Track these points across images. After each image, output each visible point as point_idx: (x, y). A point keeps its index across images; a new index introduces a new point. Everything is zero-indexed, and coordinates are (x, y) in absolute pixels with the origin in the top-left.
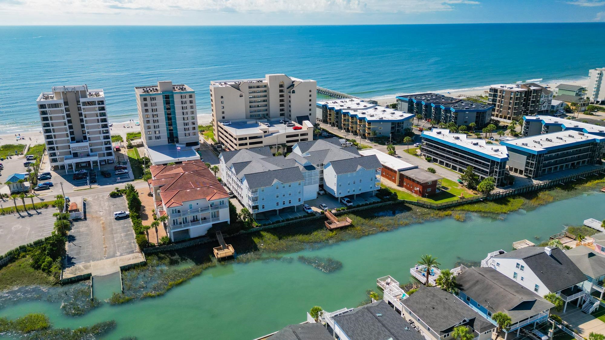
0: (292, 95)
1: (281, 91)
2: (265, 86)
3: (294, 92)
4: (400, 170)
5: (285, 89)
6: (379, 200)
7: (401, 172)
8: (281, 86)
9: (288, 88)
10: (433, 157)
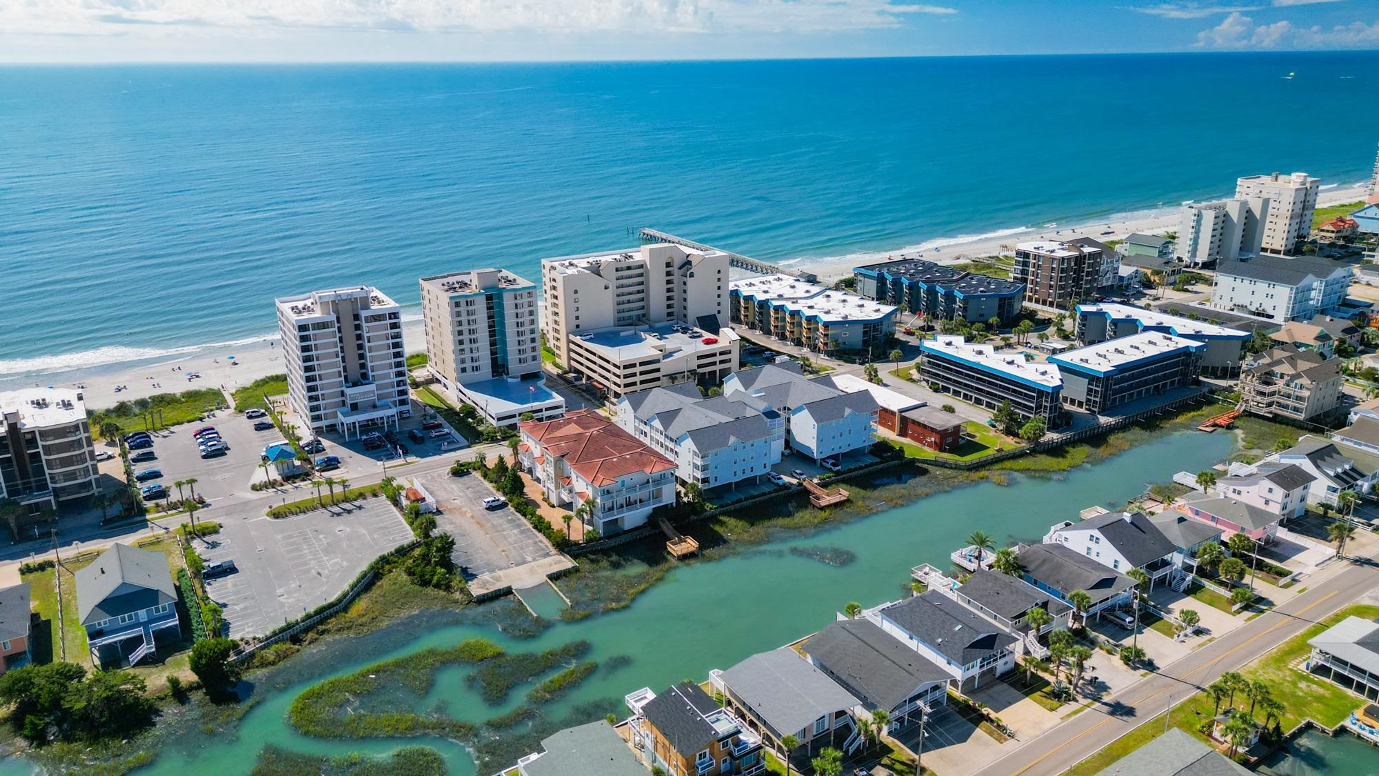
0: (689, 280)
1: (668, 274)
2: (641, 267)
3: (692, 275)
4: (901, 411)
5: (674, 269)
6: (878, 460)
7: (903, 414)
8: (668, 265)
9: (680, 268)
10: (941, 384)
